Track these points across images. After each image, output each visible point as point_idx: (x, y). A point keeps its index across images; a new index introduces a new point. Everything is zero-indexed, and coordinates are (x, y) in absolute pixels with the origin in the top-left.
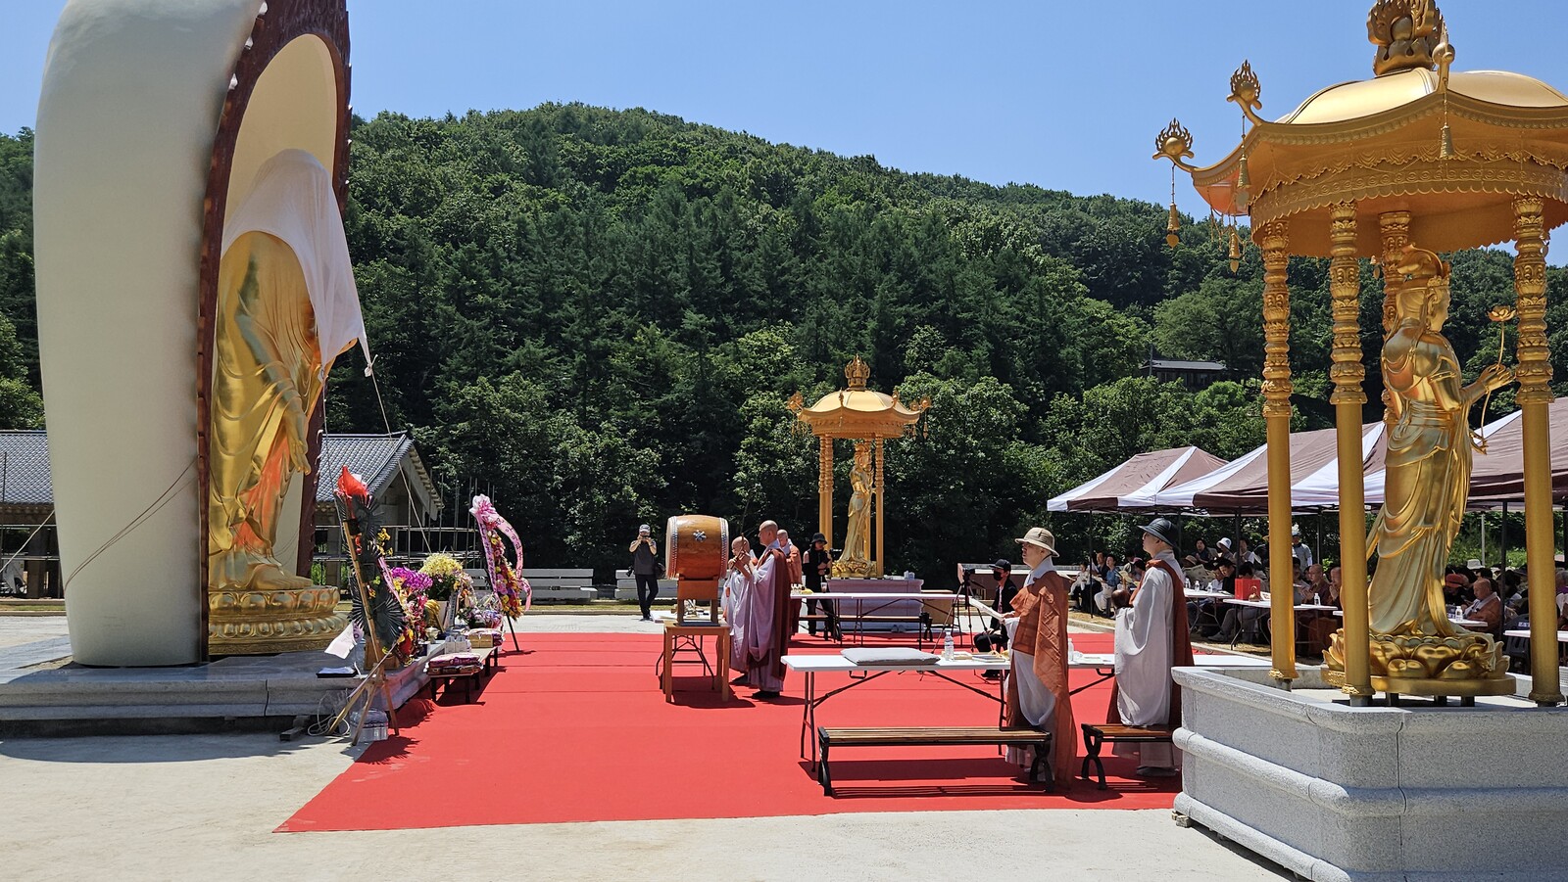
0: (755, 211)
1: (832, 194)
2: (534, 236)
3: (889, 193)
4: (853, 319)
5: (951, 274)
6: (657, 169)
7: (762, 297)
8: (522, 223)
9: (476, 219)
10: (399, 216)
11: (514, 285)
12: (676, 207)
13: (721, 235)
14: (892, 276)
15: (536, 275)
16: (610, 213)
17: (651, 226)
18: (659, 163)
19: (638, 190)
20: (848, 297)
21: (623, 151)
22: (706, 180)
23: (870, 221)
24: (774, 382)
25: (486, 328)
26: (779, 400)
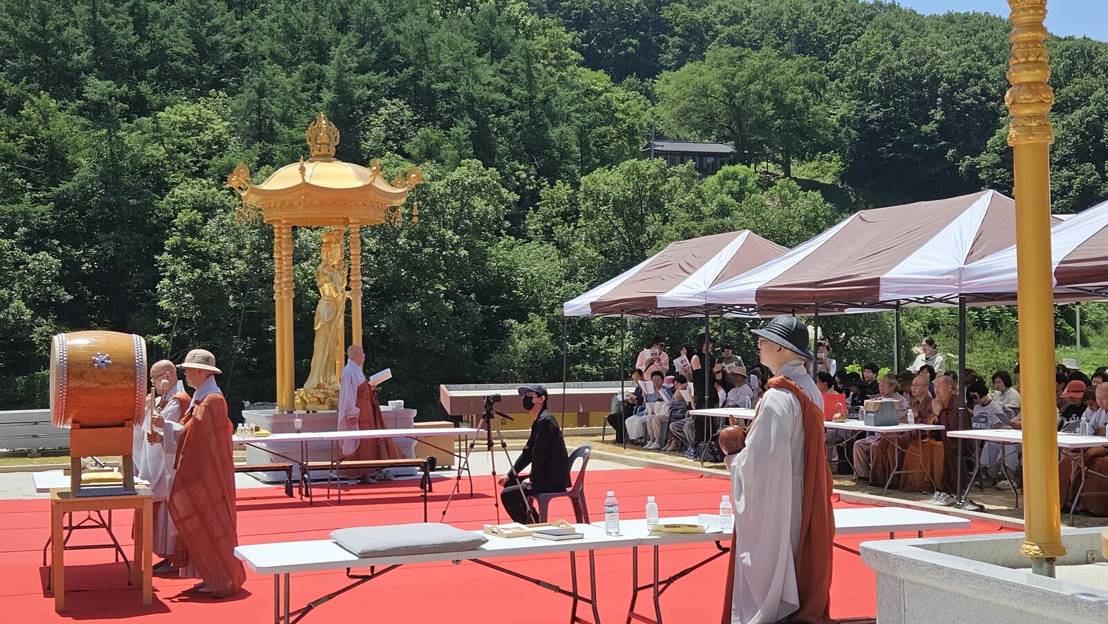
5: (422, 36)
7: (188, 60)
20: (298, 62)
24: (207, 167)
26: (214, 189)
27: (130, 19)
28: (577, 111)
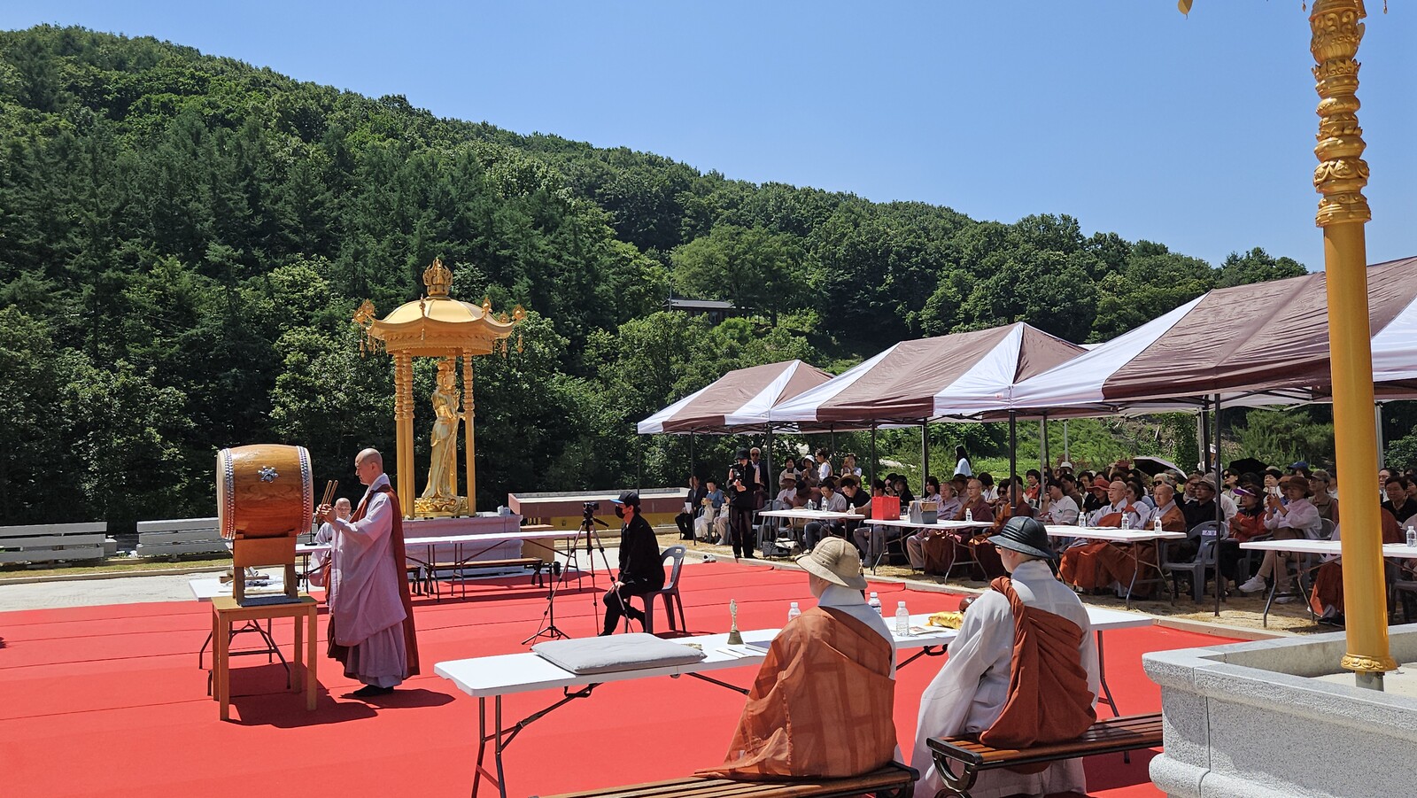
0: (284, 143)
1: (364, 131)
2: (31, 161)
3: (422, 133)
4: (392, 255)
5: (489, 212)
6: (174, 97)
7: (296, 231)
8: (17, 148)
12: (196, 136)
13: (247, 166)
14: (431, 213)
15: (33, 203)
16: (121, 141)
17: (167, 154)
18: (177, 92)
19: (153, 118)
20: (386, 233)
21: (134, 77)
22: (228, 112)
23: (405, 158)
24: (311, 317)
26: (317, 335)
27: (245, 196)
28: (613, 274)
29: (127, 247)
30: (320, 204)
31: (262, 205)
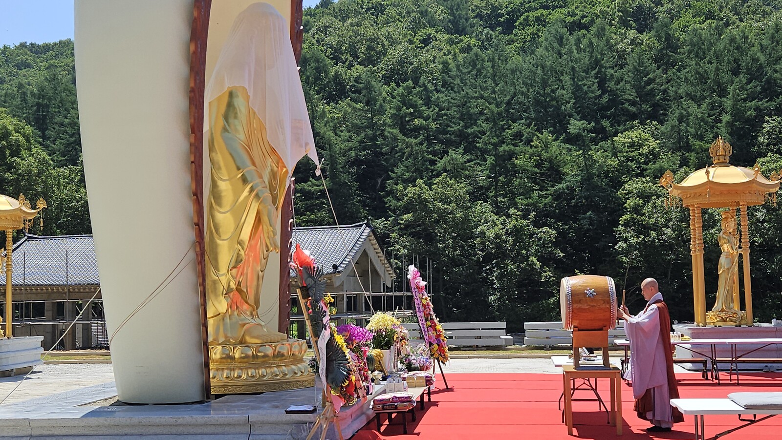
0: (624, 36)
1: (687, 17)
2: (454, 72)
3: (736, 11)
4: (709, 116)
6: (545, 12)
7: (633, 103)
8: (445, 64)
9: (411, 64)
10: (358, 66)
11: (440, 110)
12: (560, 40)
13: (596, 58)
14: (742, 78)
15: (456, 101)
16: (510, 49)
17: (541, 56)
18: (546, 7)
19: (530, 30)
20: (705, 98)
21: (518, 1)
22: (583, 17)
23: (720, 35)
24: (646, 170)
25: (421, 144)
26: (650, 184)
27: (596, 81)
29: (516, 127)
30: (650, 81)
31: (608, 86)
